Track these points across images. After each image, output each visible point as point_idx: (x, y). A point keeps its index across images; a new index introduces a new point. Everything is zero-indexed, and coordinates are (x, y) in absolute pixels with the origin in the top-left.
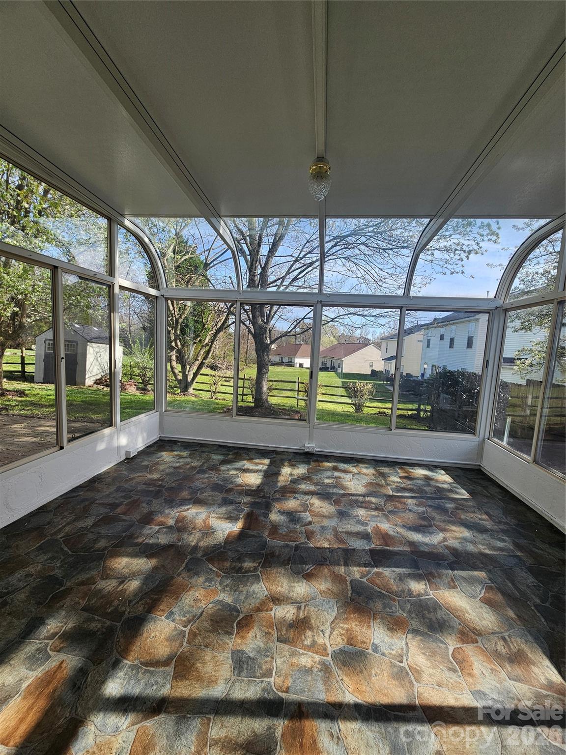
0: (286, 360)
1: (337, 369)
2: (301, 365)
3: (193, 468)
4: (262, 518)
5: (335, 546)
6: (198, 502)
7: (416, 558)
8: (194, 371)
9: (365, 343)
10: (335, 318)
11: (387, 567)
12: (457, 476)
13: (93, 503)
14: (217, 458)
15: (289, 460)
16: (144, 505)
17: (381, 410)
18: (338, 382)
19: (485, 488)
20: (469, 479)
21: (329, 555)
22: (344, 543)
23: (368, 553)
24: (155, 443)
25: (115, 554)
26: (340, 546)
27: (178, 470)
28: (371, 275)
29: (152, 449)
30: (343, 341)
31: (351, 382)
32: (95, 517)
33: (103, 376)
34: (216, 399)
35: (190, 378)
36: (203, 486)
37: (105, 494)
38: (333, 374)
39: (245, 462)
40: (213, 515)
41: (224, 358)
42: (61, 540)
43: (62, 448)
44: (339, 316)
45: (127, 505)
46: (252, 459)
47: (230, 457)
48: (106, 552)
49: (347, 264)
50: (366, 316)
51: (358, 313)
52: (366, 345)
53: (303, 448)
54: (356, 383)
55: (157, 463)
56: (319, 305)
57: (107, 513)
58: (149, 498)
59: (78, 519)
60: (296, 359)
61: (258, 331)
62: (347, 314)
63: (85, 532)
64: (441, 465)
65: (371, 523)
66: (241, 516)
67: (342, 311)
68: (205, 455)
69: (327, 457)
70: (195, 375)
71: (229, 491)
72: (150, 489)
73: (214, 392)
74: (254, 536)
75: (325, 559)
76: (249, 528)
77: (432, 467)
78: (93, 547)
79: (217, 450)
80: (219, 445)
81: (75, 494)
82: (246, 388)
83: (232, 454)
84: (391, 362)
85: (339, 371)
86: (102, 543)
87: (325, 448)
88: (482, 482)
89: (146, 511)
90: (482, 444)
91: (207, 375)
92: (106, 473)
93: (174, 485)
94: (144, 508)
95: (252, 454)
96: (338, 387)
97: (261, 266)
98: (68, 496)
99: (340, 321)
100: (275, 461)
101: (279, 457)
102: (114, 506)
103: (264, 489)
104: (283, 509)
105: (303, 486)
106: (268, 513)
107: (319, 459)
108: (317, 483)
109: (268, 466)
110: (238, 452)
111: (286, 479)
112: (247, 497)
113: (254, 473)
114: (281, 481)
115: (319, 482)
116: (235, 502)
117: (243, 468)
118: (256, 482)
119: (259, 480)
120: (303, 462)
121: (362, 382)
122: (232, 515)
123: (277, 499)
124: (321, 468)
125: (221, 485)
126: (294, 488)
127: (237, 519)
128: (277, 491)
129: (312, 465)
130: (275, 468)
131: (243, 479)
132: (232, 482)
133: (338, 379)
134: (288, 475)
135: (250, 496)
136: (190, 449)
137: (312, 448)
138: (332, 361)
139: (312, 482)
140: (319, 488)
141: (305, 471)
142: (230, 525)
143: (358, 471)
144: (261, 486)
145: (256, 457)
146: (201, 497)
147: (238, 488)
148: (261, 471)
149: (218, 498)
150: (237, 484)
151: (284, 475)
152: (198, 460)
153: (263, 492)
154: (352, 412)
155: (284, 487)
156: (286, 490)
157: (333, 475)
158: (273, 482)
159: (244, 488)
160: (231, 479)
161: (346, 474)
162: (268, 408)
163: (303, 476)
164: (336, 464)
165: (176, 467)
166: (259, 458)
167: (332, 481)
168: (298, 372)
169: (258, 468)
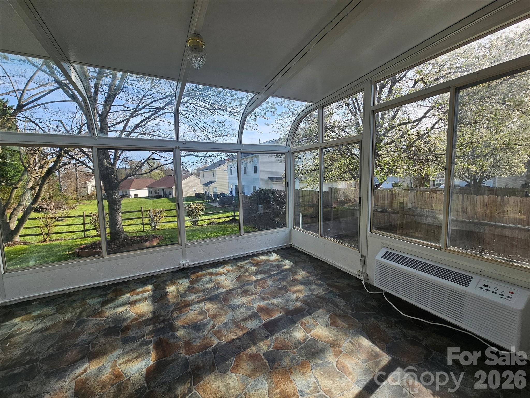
1: (168, 196)
2: (136, 196)
4: (172, 340)
5: (240, 334)
6: (94, 356)
7: (290, 317)
8: (19, 217)
11: (279, 332)
12: (283, 254)
14: (93, 302)
15: (171, 280)
17: (211, 221)
19: (299, 257)
20: (289, 254)
21: (240, 343)
22: (245, 329)
23: (264, 328)
26: (244, 333)
31: (186, 204)
34: (50, 241)
35: (13, 226)
36: (91, 337)
38: (166, 200)
39: (128, 295)
40: (120, 362)
41: (49, 198)
46: (135, 290)
47: (110, 296)
52: (189, 175)
53: (179, 266)
55: (12, 336)
56: (178, 150)
60: (130, 192)
61: (105, 173)
64: (272, 250)
65: (255, 305)
66: (151, 348)
68: (77, 304)
69: (199, 268)
70: (22, 221)
71: (127, 328)
73: (47, 234)
74: (173, 360)
75: (239, 348)
76: (165, 356)
77: (268, 253)
79: (90, 294)
80: (91, 288)
82: (86, 224)
83: (111, 292)
84: (208, 186)
85: (171, 196)
88: (296, 254)
90: (291, 232)
91: (36, 219)
93: (51, 352)
95: (132, 286)
100: (158, 285)
101: (160, 280)
103: (160, 314)
104: (187, 324)
105: (193, 297)
106: (176, 333)
107: (194, 271)
108: (203, 290)
109: (153, 291)
110: (116, 288)
111: (176, 297)
112: (148, 327)
113: (143, 302)
114: (173, 300)
115: (204, 289)
116: (138, 337)
117: (130, 302)
118: (150, 310)
119: (152, 307)
120: (183, 277)
121: (194, 203)
122: (141, 351)
123: (177, 317)
124: (200, 278)
125: (114, 327)
126: (186, 302)
127: (148, 353)
128: (173, 310)
129: (192, 277)
130: (161, 291)
131: (135, 312)
132: (124, 320)
133: (171, 203)
134: (174, 291)
135: (149, 325)
136: (55, 304)
137: (186, 263)
138: (163, 190)
139: (198, 291)
140: (207, 295)
141: (188, 284)
142: (144, 362)
143: (227, 271)
144: (157, 312)
145: (138, 287)
146: (97, 349)
147: (134, 322)
148: (148, 297)
149: (118, 342)
150: (131, 319)
151: (173, 294)
152: (71, 312)
153: (161, 317)
154: (191, 226)
155: (178, 304)
156: (181, 306)
157: (211, 280)
158: (165, 304)
159: (141, 320)
160: (122, 316)
161: (221, 276)
162: (126, 239)
163: (189, 289)
164: (209, 270)
165: (43, 331)
166: (142, 287)
167: (213, 284)
168: (135, 202)
169: (144, 296)
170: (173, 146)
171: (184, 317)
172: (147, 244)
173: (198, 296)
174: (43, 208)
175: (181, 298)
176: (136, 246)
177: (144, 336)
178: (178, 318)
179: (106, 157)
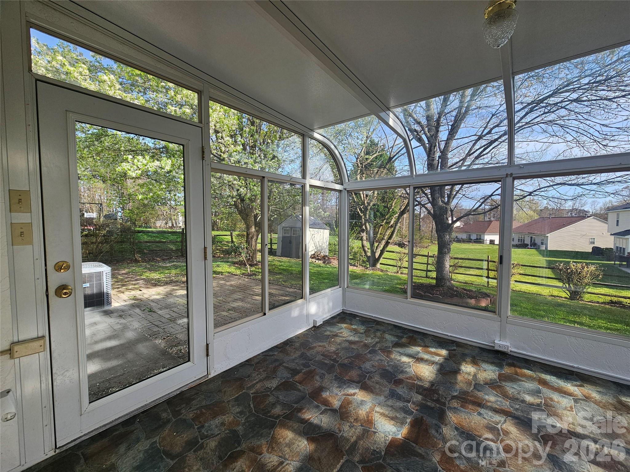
0: (474, 237)
1: (539, 246)
2: (492, 242)
3: (366, 346)
4: (434, 432)
6: (365, 387)
8: (381, 248)
9: (581, 215)
10: (535, 191)
13: (280, 364)
14: (389, 338)
15: (474, 358)
16: (317, 378)
18: (542, 260)
24: (338, 315)
25: (284, 425)
27: (353, 346)
28: (589, 135)
29: (335, 320)
30: (546, 215)
31: (561, 262)
32: (279, 379)
33: (315, 252)
34: (401, 273)
35: (377, 255)
36: (372, 369)
37: (291, 358)
38: (533, 251)
39: (419, 349)
40: (378, 409)
42: (252, 395)
43: (265, 314)
44: (540, 189)
45: (304, 374)
46: (428, 347)
47: (404, 340)
48: (278, 421)
49: (550, 129)
50: (582, 185)
51: (570, 182)
52: (583, 218)
54: (569, 262)
55: (336, 335)
56: (509, 180)
57: (288, 378)
58: (323, 372)
59: (267, 378)
60: (486, 236)
61: (438, 213)
62: (552, 186)
63: (269, 393)
66: (408, 421)
67: (543, 182)
68: (378, 334)
70: (382, 252)
71: (399, 382)
72: (326, 361)
73: (400, 267)
74: (421, 456)
76: (416, 442)
78: (269, 412)
79: (391, 330)
81: (271, 353)
82: (429, 264)
83: (406, 338)
85: (543, 247)
86: (277, 410)
87: (523, 349)
89: (317, 384)
91: (393, 252)
92: (297, 337)
93: (346, 361)
94: (317, 381)
95: (427, 341)
96: (543, 267)
97: (440, 150)
98: (266, 354)
99: (542, 194)
100: (455, 355)
101: (460, 350)
102: (295, 372)
103: (438, 390)
104: (462, 427)
105: (491, 398)
106: (443, 426)
107: (515, 362)
108: (514, 399)
109: (445, 359)
110: (413, 336)
111: (469, 383)
112: (418, 395)
113: (428, 365)
114: (461, 384)
115: (517, 399)
116: (404, 398)
117: (417, 357)
118: (430, 378)
119: (434, 376)
120: (492, 363)
121: (578, 262)
122: (398, 415)
123: (455, 408)
124: (519, 378)
125: (391, 372)
126: (479, 398)
127: (403, 423)
128: (455, 396)
129: (505, 370)
130: (454, 365)
131: (415, 370)
132: (402, 372)
133: (541, 258)
134: (469, 374)
135: (420, 394)
136: (367, 326)
137: (504, 346)
138: (531, 237)
139: (505, 395)
140: (517, 409)
141: (495, 377)
142: (394, 429)
143: (585, 396)
144: (436, 385)
145: (432, 345)
146: (369, 383)
147: (409, 381)
148: (437, 363)
149: (386, 389)
150: (408, 375)
151: (466, 376)
152: (372, 339)
153: (437, 394)
154: (566, 298)
155: (465, 393)
156: (468, 399)
157: (539, 392)
158: (450, 383)
159: (416, 382)
160: (402, 367)
161: (563, 397)
162: (451, 288)
163: (492, 384)
164: (543, 375)
165: (351, 342)
166: (436, 348)
167: (538, 401)
168: (489, 249)
169: (433, 359)
170: (503, 173)
171: (463, 415)
172: (472, 302)
173: (500, 402)
174: (404, 244)
175: (475, 388)
176: (455, 300)
177: (409, 402)
178: (455, 410)
179: (441, 195)
